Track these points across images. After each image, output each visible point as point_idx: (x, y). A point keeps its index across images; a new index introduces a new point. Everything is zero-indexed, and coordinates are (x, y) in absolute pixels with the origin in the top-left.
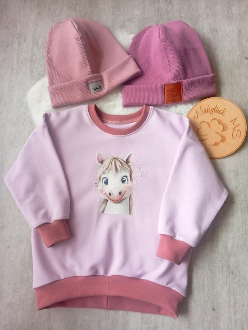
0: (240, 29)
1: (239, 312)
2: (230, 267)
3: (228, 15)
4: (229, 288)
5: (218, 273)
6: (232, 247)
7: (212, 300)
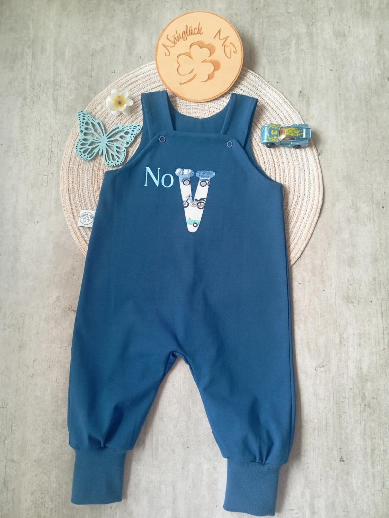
0: (381, 33)
1: (378, 463)
2: (365, 398)
3: (363, 10)
4: (365, 428)
5: (348, 407)
6: (369, 368)
7: (339, 447)
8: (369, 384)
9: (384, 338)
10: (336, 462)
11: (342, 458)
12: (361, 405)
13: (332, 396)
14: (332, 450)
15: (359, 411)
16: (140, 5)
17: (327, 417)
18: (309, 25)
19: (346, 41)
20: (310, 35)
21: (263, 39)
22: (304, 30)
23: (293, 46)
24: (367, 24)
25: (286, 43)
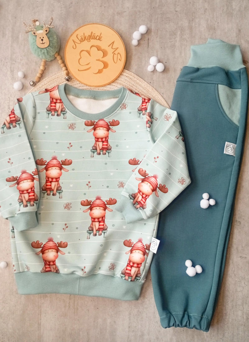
0: (240, 28)
3: (228, 11)
16: (72, 3)
18: (190, 21)
19: (215, 33)
20: (191, 28)
21: (158, 30)
22: (187, 24)
23: (178, 36)
24: (231, 21)
25: (173, 34)
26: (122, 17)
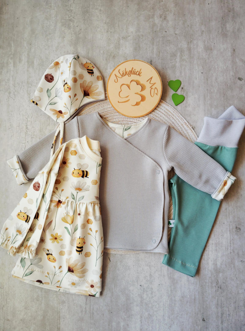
0: (234, 48)
1: (225, 321)
2: (219, 283)
3: (223, 32)
4: (218, 301)
5: (208, 288)
6: (221, 264)
7: (202, 312)
8: (221, 275)
9: (231, 246)
10: (200, 321)
11: (203, 319)
12: (215, 287)
13: (198, 282)
14: (198, 314)
15: (215, 291)
17: (195, 294)
18: (189, 43)
19: (212, 53)
20: (189, 49)
21: (159, 52)
22: (186, 46)
23: (178, 57)
24: (226, 41)
25: (174, 55)
26: (127, 41)
